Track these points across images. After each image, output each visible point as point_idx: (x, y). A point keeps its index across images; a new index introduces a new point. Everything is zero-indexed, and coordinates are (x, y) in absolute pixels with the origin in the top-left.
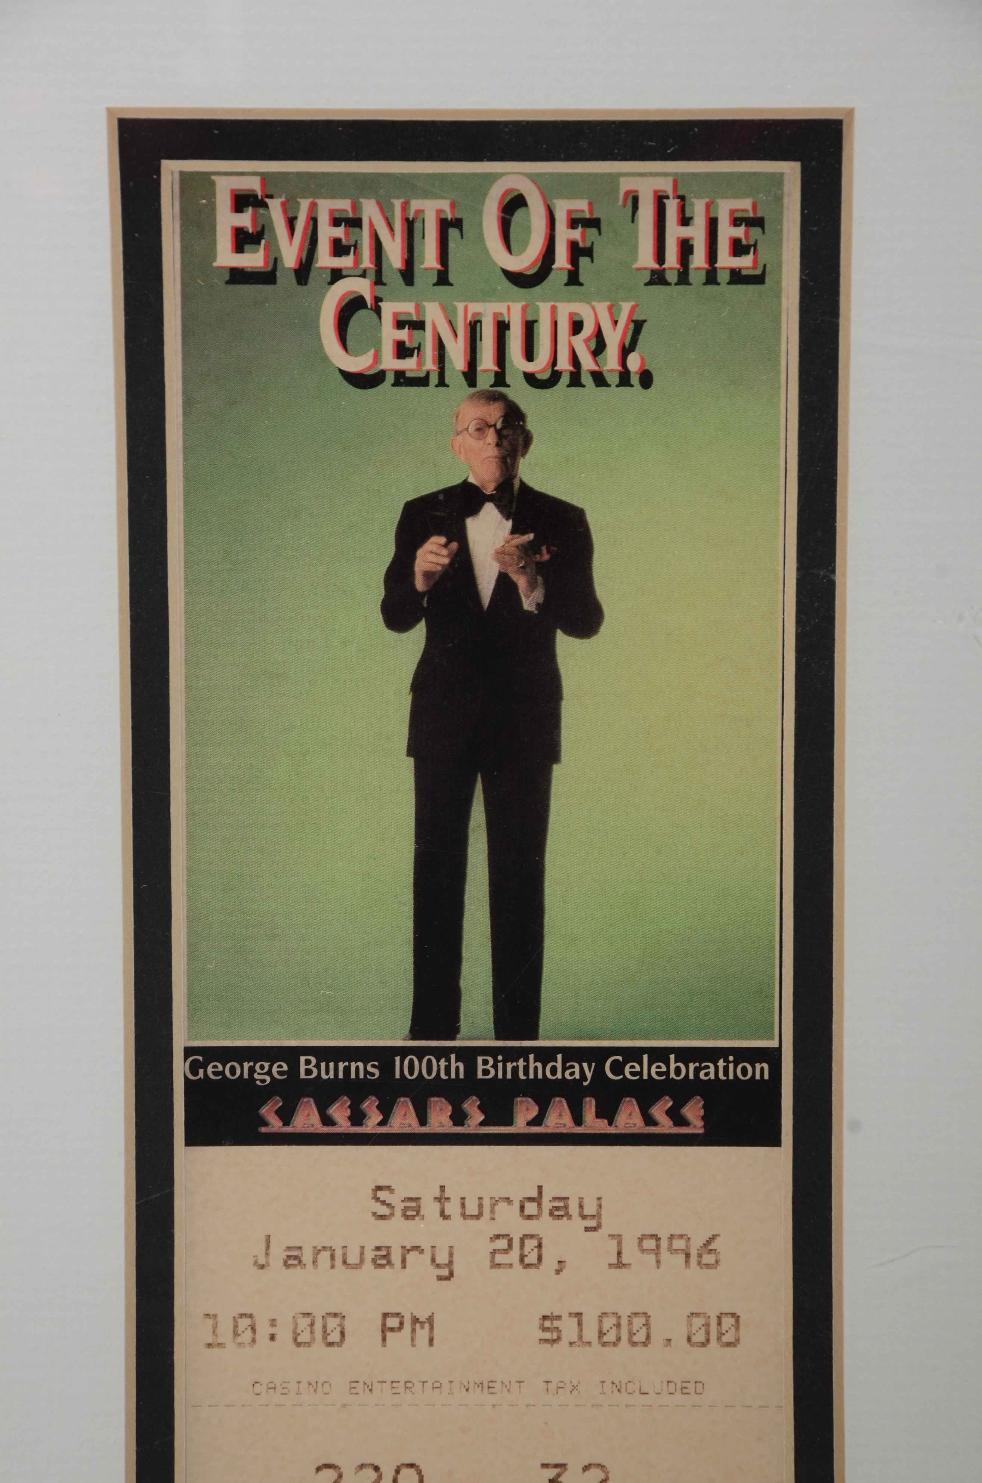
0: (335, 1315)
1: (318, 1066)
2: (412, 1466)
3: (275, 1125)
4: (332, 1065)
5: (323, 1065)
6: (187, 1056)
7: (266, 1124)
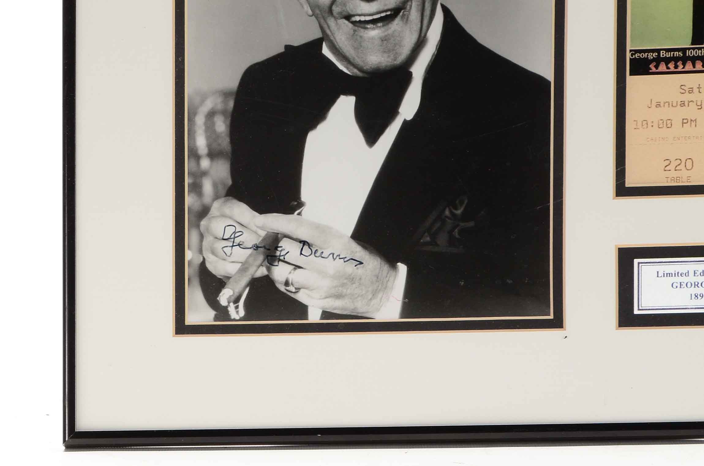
0: (669, 120)
1: (666, 53)
2: (690, 159)
3: (654, 70)
4: (669, 53)
5: (667, 53)
6: (630, 52)
7: (651, 69)
